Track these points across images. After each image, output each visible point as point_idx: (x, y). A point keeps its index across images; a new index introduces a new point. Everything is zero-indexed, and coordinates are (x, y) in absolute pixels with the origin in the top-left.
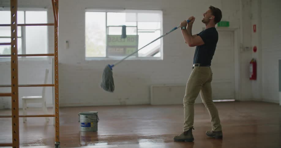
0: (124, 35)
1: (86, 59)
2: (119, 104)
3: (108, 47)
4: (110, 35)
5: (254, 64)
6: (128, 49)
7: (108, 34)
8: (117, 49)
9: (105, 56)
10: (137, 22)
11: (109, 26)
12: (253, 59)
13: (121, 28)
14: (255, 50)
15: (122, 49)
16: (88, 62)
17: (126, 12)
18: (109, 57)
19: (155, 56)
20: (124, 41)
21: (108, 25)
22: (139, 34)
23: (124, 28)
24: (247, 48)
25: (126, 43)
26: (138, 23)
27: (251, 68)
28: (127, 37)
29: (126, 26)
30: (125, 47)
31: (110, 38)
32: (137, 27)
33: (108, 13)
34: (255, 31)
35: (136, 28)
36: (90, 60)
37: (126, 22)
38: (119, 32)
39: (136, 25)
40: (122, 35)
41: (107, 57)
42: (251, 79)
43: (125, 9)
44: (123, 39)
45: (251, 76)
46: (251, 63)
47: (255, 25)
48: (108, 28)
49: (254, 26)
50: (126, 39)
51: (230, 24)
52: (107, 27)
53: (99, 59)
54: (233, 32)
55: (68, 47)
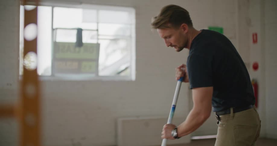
0: (79, 42)
3: (55, 59)
4: (58, 42)
5: (255, 86)
6: (84, 64)
7: (54, 41)
8: (68, 63)
9: (50, 74)
10: (98, 23)
11: (57, 29)
13: (75, 32)
15: (76, 64)
17: (83, 8)
18: (56, 75)
19: (122, 74)
20: (79, 52)
21: (54, 27)
22: (100, 42)
23: (80, 32)
25: (82, 54)
28: (84, 45)
29: (83, 28)
30: (80, 61)
31: (57, 47)
32: (97, 30)
33: (56, 9)
34: (255, 41)
35: (95, 32)
38: (72, 39)
39: (95, 28)
40: (76, 43)
41: (53, 75)
43: (81, 3)
44: (77, 49)
47: (256, 35)
48: (55, 31)
49: (253, 35)
50: (82, 49)
52: (53, 30)
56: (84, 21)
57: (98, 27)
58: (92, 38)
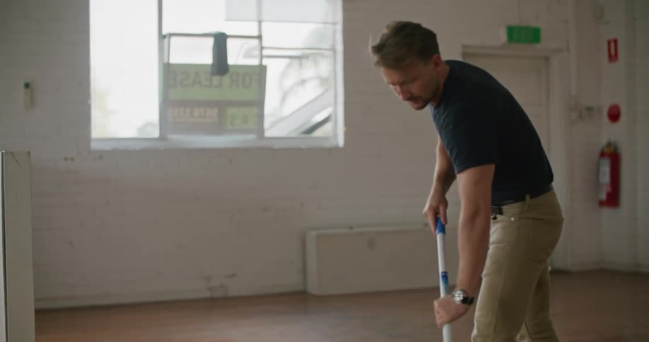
0: (220, 64)
1: (94, 146)
2: (207, 294)
3: (167, 103)
4: (173, 65)
5: (613, 156)
6: (231, 111)
7: (166, 61)
8: (197, 112)
9: (156, 133)
10: (260, 22)
11: (171, 35)
12: (609, 145)
13: (211, 41)
14: (614, 115)
15: (214, 112)
16: (101, 155)
18: (169, 136)
20: (220, 86)
21: (165, 32)
22: (265, 62)
23: (220, 41)
24: (590, 109)
25: (226, 90)
26: (264, 25)
27: (606, 169)
28: (231, 70)
29: (228, 33)
30: (222, 105)
31: (172, 75)
32: (260, 37)
34: (613, 57)
35: (255, 42)
36: (107, 147)
37: (227, 20)
39: (256, 33)
40: (213, 65)
41: (162, 139)
42: (602, 204)
44: (216, 79)
45: (603, 197)
46: (602, 154)
47: (615, 41)
48: (166, 40)
49: (609, 43)
50: (226, 79)
51: (543, 35)
52: (162, 37)
54: (547, 59)
55: (31, 103)
57: (260, 31)
58: (247, 55)
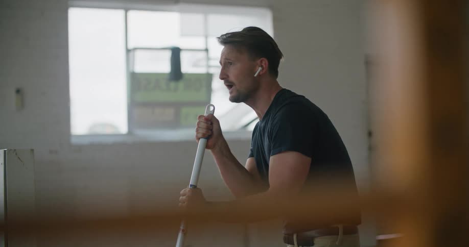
0: (176, 73)
1: (74, 141)
3: (134, 105)
4: (138, 74)
6: (185, 110)
7: (131, 71)
8: (157, 111)
9: (125, 130)
10: (206, 37)
11: (135, 49)
13: (168, 55)
15: (171, 111)
16: (80, 148)
17: (180, 11)
20: (176, 90)
21: (131, 46)
23: (176, 53)
25: (181, 93)
26: (210, 40)
28: (184, 77)
29: (181, 47)
30: (178, 106)
31: (137, 82)
32: (207, 50)
33: (132, 14)
35: (202, 55)
38: (165, 67)
39: (203, 46)
40: (171, 73)
41: (130, 133)
44: (173, 84)
48: (131, 54)
50: (181, 84)
52: (128, 51)
53: (111, 140)
55: (22, 105)
56: (183, 34)
57: (207, 45)
58: (195, 65)
